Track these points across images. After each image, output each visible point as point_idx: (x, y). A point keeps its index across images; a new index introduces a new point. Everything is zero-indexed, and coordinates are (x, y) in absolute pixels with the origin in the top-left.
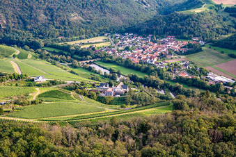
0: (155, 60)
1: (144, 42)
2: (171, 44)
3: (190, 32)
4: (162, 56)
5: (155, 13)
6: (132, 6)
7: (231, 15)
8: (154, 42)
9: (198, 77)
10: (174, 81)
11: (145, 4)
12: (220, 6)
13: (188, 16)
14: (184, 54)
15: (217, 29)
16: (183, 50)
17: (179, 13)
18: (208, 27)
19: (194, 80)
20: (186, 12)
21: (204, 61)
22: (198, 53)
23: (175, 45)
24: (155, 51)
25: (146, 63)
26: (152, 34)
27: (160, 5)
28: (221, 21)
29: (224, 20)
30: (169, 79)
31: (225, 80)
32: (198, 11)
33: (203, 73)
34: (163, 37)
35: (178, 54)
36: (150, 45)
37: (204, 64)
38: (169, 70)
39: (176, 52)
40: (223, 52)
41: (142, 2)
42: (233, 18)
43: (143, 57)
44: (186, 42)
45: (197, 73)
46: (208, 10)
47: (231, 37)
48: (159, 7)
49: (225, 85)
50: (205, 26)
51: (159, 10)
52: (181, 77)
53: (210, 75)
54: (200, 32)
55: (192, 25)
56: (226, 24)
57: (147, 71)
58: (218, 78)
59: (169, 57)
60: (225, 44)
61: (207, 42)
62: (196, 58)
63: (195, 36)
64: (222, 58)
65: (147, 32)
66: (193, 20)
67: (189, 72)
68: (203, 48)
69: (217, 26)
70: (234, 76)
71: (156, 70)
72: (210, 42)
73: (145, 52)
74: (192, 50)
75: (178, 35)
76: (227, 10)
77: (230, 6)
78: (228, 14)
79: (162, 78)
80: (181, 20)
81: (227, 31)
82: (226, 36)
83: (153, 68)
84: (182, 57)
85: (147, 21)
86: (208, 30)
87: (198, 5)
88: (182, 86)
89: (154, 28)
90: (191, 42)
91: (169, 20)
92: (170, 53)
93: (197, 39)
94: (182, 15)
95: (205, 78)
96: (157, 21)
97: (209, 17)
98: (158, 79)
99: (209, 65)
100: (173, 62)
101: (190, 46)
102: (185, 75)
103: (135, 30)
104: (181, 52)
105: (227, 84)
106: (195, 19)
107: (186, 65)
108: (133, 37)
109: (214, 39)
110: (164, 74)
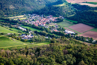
0: (45, 25)
1: (40, 17)
2: (51, 19)
3: (59, 14)
4: (47, 23)
5: (45, 6)
6: (35, 3)
7: (74, 7)
8: (44, 18)
9: (61, 32)
10: (52, 33)
11: (40, 2)
12: (70, 4)
13: (58, 7)
14: (56, 22)
15: (69, 13)
16: (56, 21)
17: (54, 6)
18: (65, 12)
19: (60, 33)
20: (57, 6)
21: (64, 25)
22: (61, 22)
23: (53, 19)
24: (45, 21)
25: (41, 26)
26: (43, 14)
27: (47, 3)
28: (70, 9)
29: (72, 9)
30: (50, 32)
31: (71, 32)
32: (61, 5)
33: (63, 30)
34: (48, 16)
35: (54, 22)
36: (43, 19)
37: (64, 26)
38: (50, 29)
39: (53, 22)
40: (71, 22)
41: (39, 1)
42: (75, 8)
43: (40, 24)
44: (57, 18)
45: (61, 30)
46: (65, 5)
47: (74, 16)
48: (46, 3)
49: (71, 34)
50: (64, 11)
51: (46, 5)
52: (55, 32)
53: (66, 31)
54: (62, 14)
55: (59, 11)
56: (72, 11)
57: (41, 29)
58: (69, 32)
59: (50, 23)
60: (72, 18)
61: (65, 18)
62: (61, 24)
63: (60, 15)
64: (71, 24)
65: (42, 14)
66: (59, 9)
67: (58, 29)
68: (63, 20)
69: (69, 11)
70: (75, 31)
71: (45, 29)
72: (66, 18)
73: (40, 22)
74: (59, 21)
75: (54, 15)
76: (73, 5)
77: (74, 4)
79: (47, 32)
80: (55, 9)
81: (73, 13)
82: (72, 15)
83: (43, 28)
84: (55, 24)
85: (41, 9)
86: (65, 13)
87: (62, 3)
88: (55, 35)
89: (44, 12)
90: (59, 18)
91: (50, 9)
92: (51, 22)
93: (61, 16)
94: (55, 7)
95: (64, 32)
96: (45, 9)
97: (66, 8)
98: (46, 32)
99: (66, 27)
100: (51, 25)
101: (58, 19)
102: (56, 31)
103: (37, 13)
104: (55, 22)
105: (72, 34)
106: (60, 8)
107: (57, 27)
108: (36, 15)
109: (68, 16)
110: (48, 30)
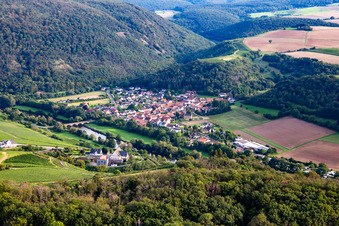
0: (169, 121)
1: (155, 98)
2: (191, 102)
3: (217, 86)
4: (178, 117)
5: (171, 61)
6: (139, 51)
7: (270, 65)
8: (169, 99)
9: (224, 143)
10: (191, 148)
11: (158, 49)
12: (256, 53)
13: (214, 66)
14: (207, 115)
15: (251, 83)
16: (206, 109)
17: (202, 61)
18: (240, 80)
19: (217, 147)
20: (211, 60)
21: (233, 123)
22: (224, 114)
23: (196, 102)
24: (169, 110)
25: (155, 125)
26: (166, 88)
27: (180, 51)
28: (257, 72)
29: (262, 71)
30: (185, 146)
31: (256, 146)
32: (227, 58)
33: (230, 139)
34: (181, 93)
35: (199, 114)
36: (163, 102)
37: (232, 127)
38: (186, 135)
39: (196, 112)
40: (257, 112)
41: (155, 46)
42: (272, 69)
43: (153, 118)
44: (210, 100)
45: (222, 138)
46: (241, 58)
47: (268, 93)
48: (178, 53)
49: (256, 152)
50: (237, 78)
51: (176, 57)
52: (200, 144)
53: (239, 141)
54: (229, 86)
55: (219, 77)
56: (263, 76)
57: (156, 135)
58: (248, 144)
59: (186, 118)
60: (260, 101)
61: (238, 99)
62: (223, 121)
63: (222, 92)
64: (255, 119)
65: (160, 86)
66: (220, 70)
67: (211, 136)
68: (232, 107)
69: (252, 79)
70: (269, 142)
71: (168, 134)
72: (240, 99)
73: (155, 112)
74: (218, 109)
75: (200, 89)
76: (266, 58)
77: (270, 54)
78: (267, 64)
79: (176, 145)
80: (204, 70)
81: (265, 85)
82: (263, 92)
83: (164, 132)
84: (204, 118)
85: (160, 72)
86: (239, 84)
87: (228, 51)
88: (200, 153)
89: (169, 80)
90: (217, 99)
91: (189, 70)
92: (189, 113)
93: (225, 95)
94: (207, 64)
95: (231, 144)
96: (172, 71)
97: (242, 66)
98: (170, 145)
99: (239, 129)
100: (192, 124)
101: (215, 103)
102: (207, 141)
103: (144, 83)
104: (203, 112)
105: (259, 151)
106: (222, 68)
107: (208, 128)
108: (140, 92)
109: (247, 95)
110: (179, 139)
